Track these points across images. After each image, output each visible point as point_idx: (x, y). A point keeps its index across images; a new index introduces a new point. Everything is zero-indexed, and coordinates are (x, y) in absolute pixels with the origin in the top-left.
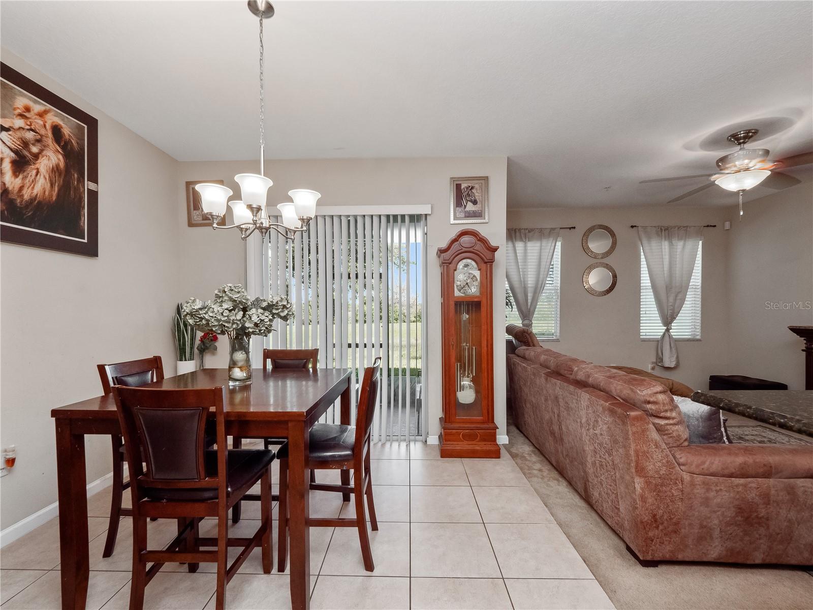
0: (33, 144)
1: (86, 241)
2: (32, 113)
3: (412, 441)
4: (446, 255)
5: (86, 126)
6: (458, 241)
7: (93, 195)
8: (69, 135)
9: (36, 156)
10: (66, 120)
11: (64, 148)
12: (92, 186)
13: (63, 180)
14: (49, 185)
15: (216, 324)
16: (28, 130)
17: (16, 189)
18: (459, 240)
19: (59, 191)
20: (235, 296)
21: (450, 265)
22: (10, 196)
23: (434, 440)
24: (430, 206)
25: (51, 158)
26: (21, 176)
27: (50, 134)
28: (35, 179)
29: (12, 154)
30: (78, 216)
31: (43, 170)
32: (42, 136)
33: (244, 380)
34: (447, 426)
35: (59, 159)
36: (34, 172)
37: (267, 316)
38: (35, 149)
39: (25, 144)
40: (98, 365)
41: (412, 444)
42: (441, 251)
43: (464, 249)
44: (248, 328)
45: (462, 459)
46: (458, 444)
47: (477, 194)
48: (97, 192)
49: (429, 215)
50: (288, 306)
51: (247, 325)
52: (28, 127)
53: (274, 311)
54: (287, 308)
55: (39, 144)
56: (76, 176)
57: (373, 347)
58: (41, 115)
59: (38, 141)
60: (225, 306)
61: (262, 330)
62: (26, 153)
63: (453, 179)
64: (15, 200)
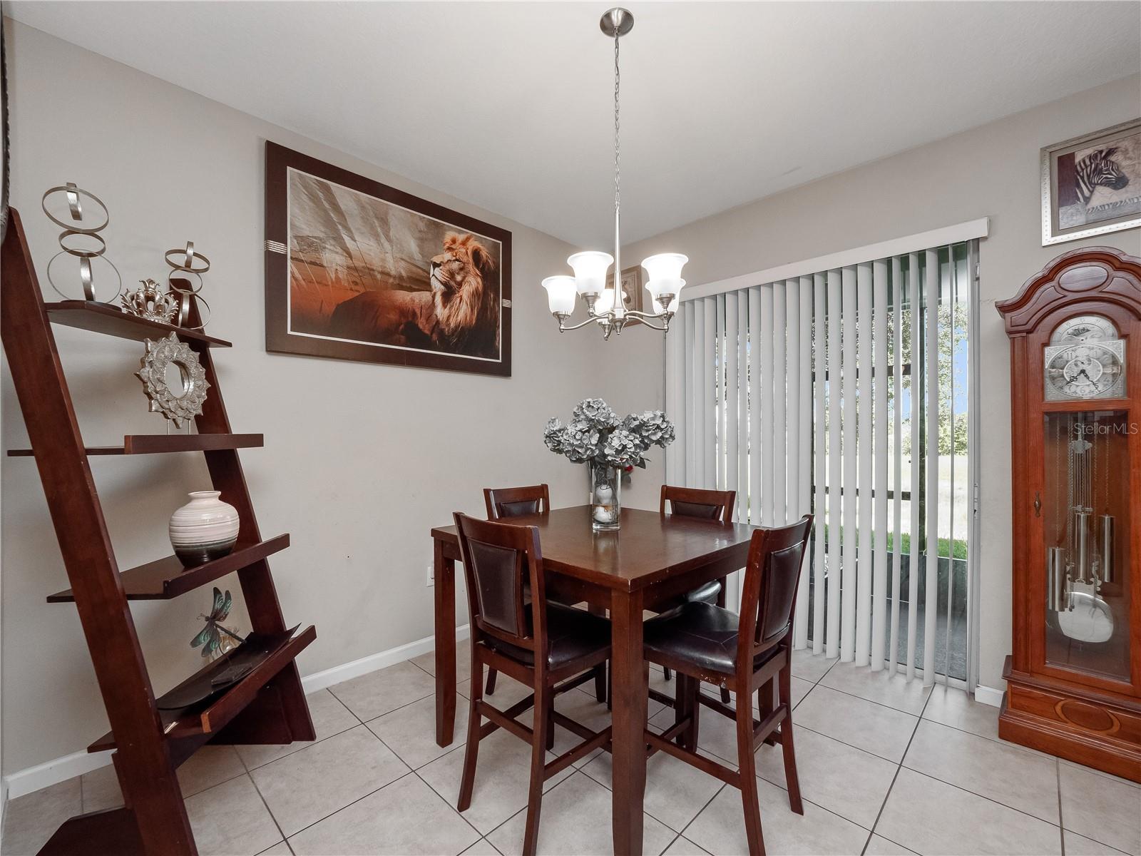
0: (458, 274)
1: (500, 361)
2: (457, 244)
3: (941, 684)
4: (1020, 316)
5: (501, 243)
6: (1051, 280)
7: (507, 312)
8: (487, 256)
9: (460, 284)
10: (484, 241)
11: (482, 270)
12: (506, 303)
13: (482, 303)
14: (470, 309)
15: (570, 449)
16: (454, 260)
17: (445, 319)
18: (1057, 278)
19: (478, 314)
20: (590, 415)
21: (1031, 336)
22: (440, 327)
23: (991, 694)
24: (984, 221)
25: (473, 283)
26: (448, 306)
27: (471, 260)
28: (459, 306)
29: (442, 287)
30: (494, 335)
31: (465, 297)
32: (464, 263)
33: (608, 523)
34: (1016, 677)
35: (478, 283)
36: (459, 299)
37: (631, 441)
38: (459, 278)
39: (452, 275)
40: (484, 490)
41: (938, 691)
42: (1004, 309)
43: (1071, 296)
44: (608, 455)
45: (1060, 760)
46: (1049, 724)
47: (1125, 163)
48: (511, 309)
49: (985, 239)
50: (663, 427)
51: (607, 451)
52: (454, 258)
53: (645, 434)
54: (662, 430)
55: (462, 272)
56: (492, 296)
57: (873, 496)
58: (464, 243)
59: (462, 269)
60: (580, 426)
61: (623, 459)
62: (453, 283)
63: (1047, 151)
64: (444, 329)
